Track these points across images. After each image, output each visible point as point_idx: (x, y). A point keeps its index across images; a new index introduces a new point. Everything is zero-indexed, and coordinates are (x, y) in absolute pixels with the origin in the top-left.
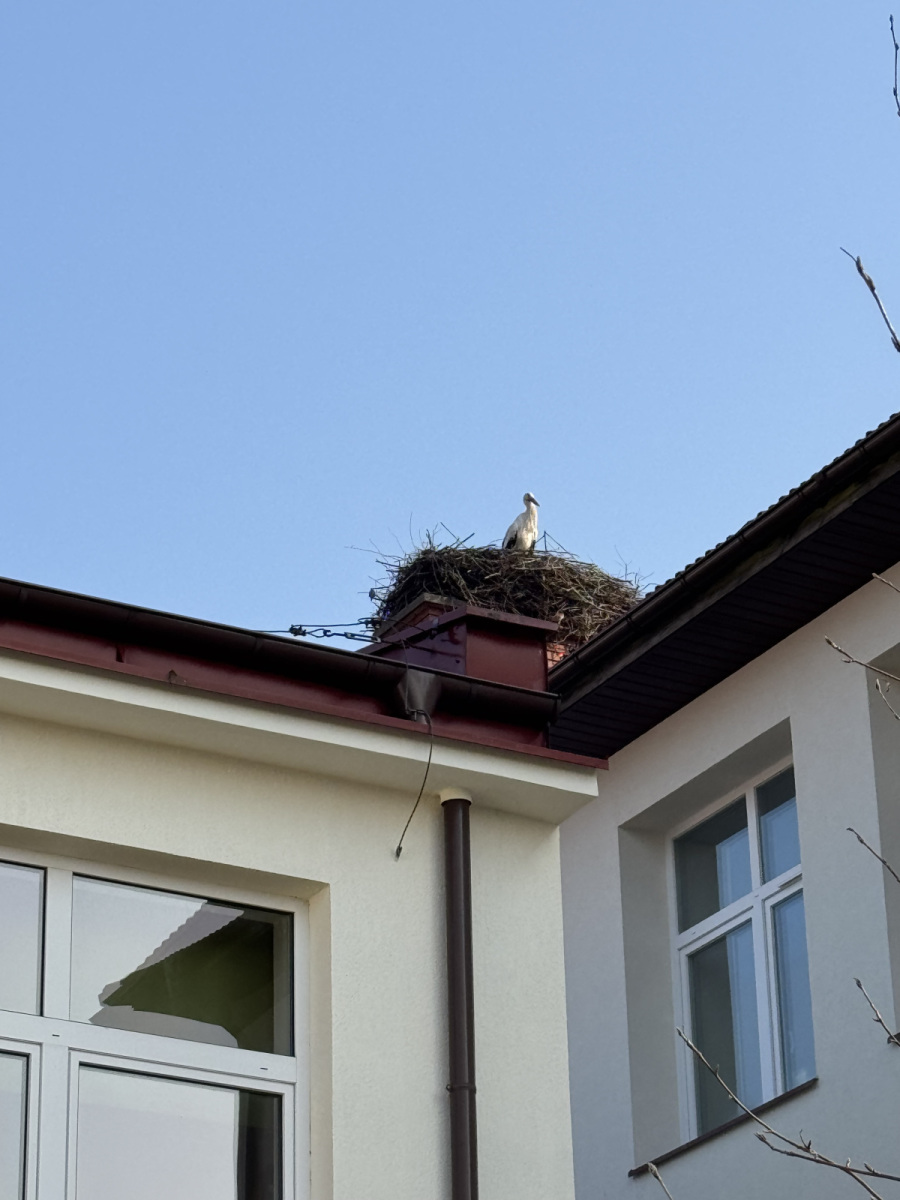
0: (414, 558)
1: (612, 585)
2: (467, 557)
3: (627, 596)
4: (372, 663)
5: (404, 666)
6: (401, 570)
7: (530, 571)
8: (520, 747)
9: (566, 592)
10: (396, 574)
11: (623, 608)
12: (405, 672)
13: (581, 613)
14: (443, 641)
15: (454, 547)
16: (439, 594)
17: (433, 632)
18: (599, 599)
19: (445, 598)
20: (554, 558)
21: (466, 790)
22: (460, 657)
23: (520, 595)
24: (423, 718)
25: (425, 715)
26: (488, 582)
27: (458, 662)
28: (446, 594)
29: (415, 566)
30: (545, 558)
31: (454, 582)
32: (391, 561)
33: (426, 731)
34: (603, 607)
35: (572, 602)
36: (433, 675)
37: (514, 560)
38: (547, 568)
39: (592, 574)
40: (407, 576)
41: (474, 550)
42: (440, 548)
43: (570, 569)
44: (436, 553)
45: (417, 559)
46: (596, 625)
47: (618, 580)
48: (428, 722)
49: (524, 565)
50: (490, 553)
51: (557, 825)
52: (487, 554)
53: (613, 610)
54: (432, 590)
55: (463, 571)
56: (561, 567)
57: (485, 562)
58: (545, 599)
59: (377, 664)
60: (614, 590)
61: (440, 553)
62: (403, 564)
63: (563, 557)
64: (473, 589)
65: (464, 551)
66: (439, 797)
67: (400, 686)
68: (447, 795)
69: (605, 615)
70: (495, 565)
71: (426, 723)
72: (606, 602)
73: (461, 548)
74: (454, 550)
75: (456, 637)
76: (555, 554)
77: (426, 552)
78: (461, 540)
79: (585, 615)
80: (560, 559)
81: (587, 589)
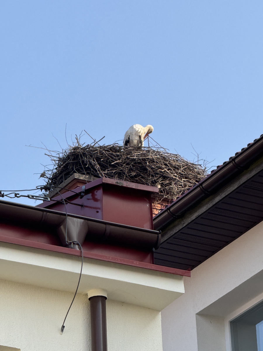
0: (68, 152)
1: (189, 167)
2: (100, 152)
3: (199, 174)
4: (45, 213)
5: (65, 215)
6: (60, 159)
7: (139, 159)
8: (137, 263)
9: (161, 172)
10: (57, 162)
11: (197, 181)
12: (65, 219)
13: (171, 185)
14: (88, 199)
15: (92, 145)
16: (84, 174)
17: (82, 194)
18: (181, 176)
19: (87, 176)
20: (154, 151)
21: (104, 290)
22: (99, 209)
23: (133, 174)
24: (77, 246)
25: (78, 244)
26: (114, 166)
27: (97, 212)
28: (88, 174)
29: (68, 157)
30: (149, 151)
31: (93, 167)
32: (54, 154)
33: (78, 254)
34: (184, 181)
35: (165, 178)
36: (82, 220)
37: (129, 153)
38: (150, 157)
39: (177, 161)
40: (64, 163)
41: (105, 147)
42: (84, 146)
43: (164, 158)
44: (81, 149)
45: (70, 153)
46: (181, 191)
47: (193, 164)
48: (80, 249)
49: (135, 155)
50: (114, 149)
51: (159, 311)
52: (113, 149)
53: (190, 183)
54: (79, 172)
55: (98, 159)
56: (158, 156)
57: (112, 154)
58: (149, 176)
59: (48, 213)
60: (190, 170)
61: (84, 149)
62: (61, 156)
63: (159, 150)
64: (104, 170)
65: (98, 147)
66: (87, 295)
67: (62, 227)
68: (92, 293)
69: (185, 186)
70: (118, 156)
71: (78, 249)
72: (186, 178)
73: (97, 145)
74: (92, 147)
75: (96, 197)
76: (154, 149)
77: (75, 149)
78: (97, 141)
79: (173, 186)
80: (157, 152)
81: (174, 170)
